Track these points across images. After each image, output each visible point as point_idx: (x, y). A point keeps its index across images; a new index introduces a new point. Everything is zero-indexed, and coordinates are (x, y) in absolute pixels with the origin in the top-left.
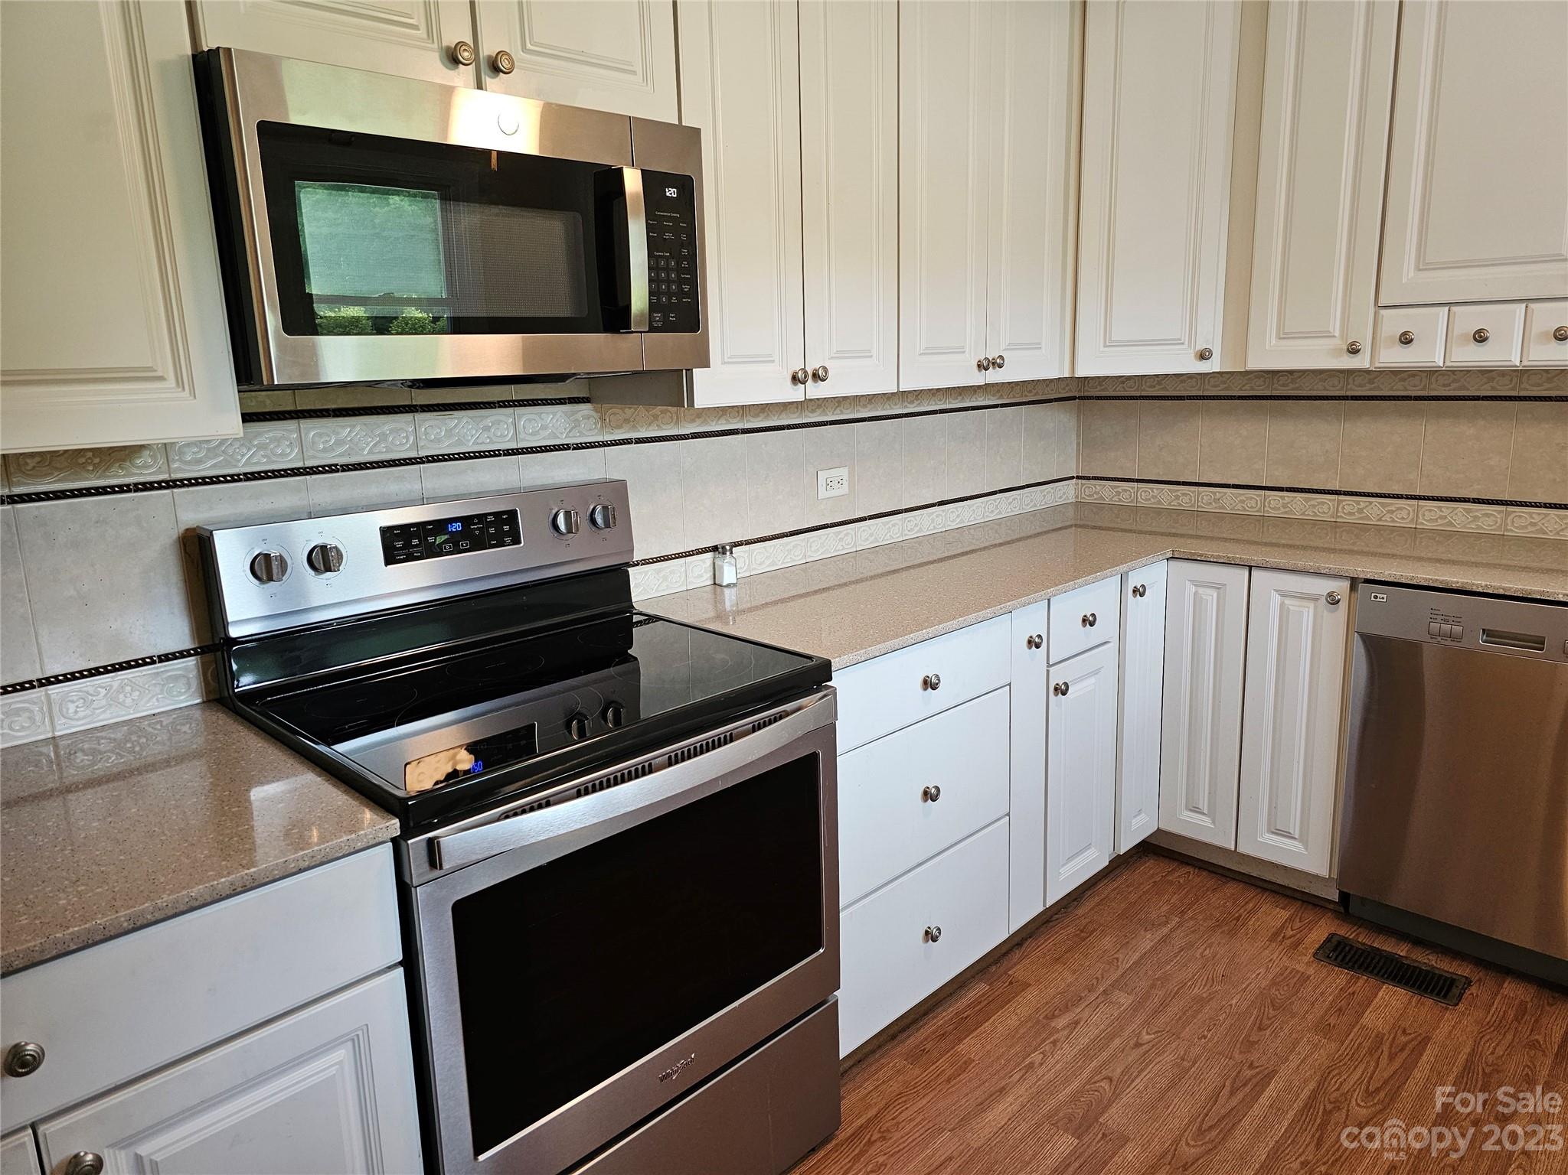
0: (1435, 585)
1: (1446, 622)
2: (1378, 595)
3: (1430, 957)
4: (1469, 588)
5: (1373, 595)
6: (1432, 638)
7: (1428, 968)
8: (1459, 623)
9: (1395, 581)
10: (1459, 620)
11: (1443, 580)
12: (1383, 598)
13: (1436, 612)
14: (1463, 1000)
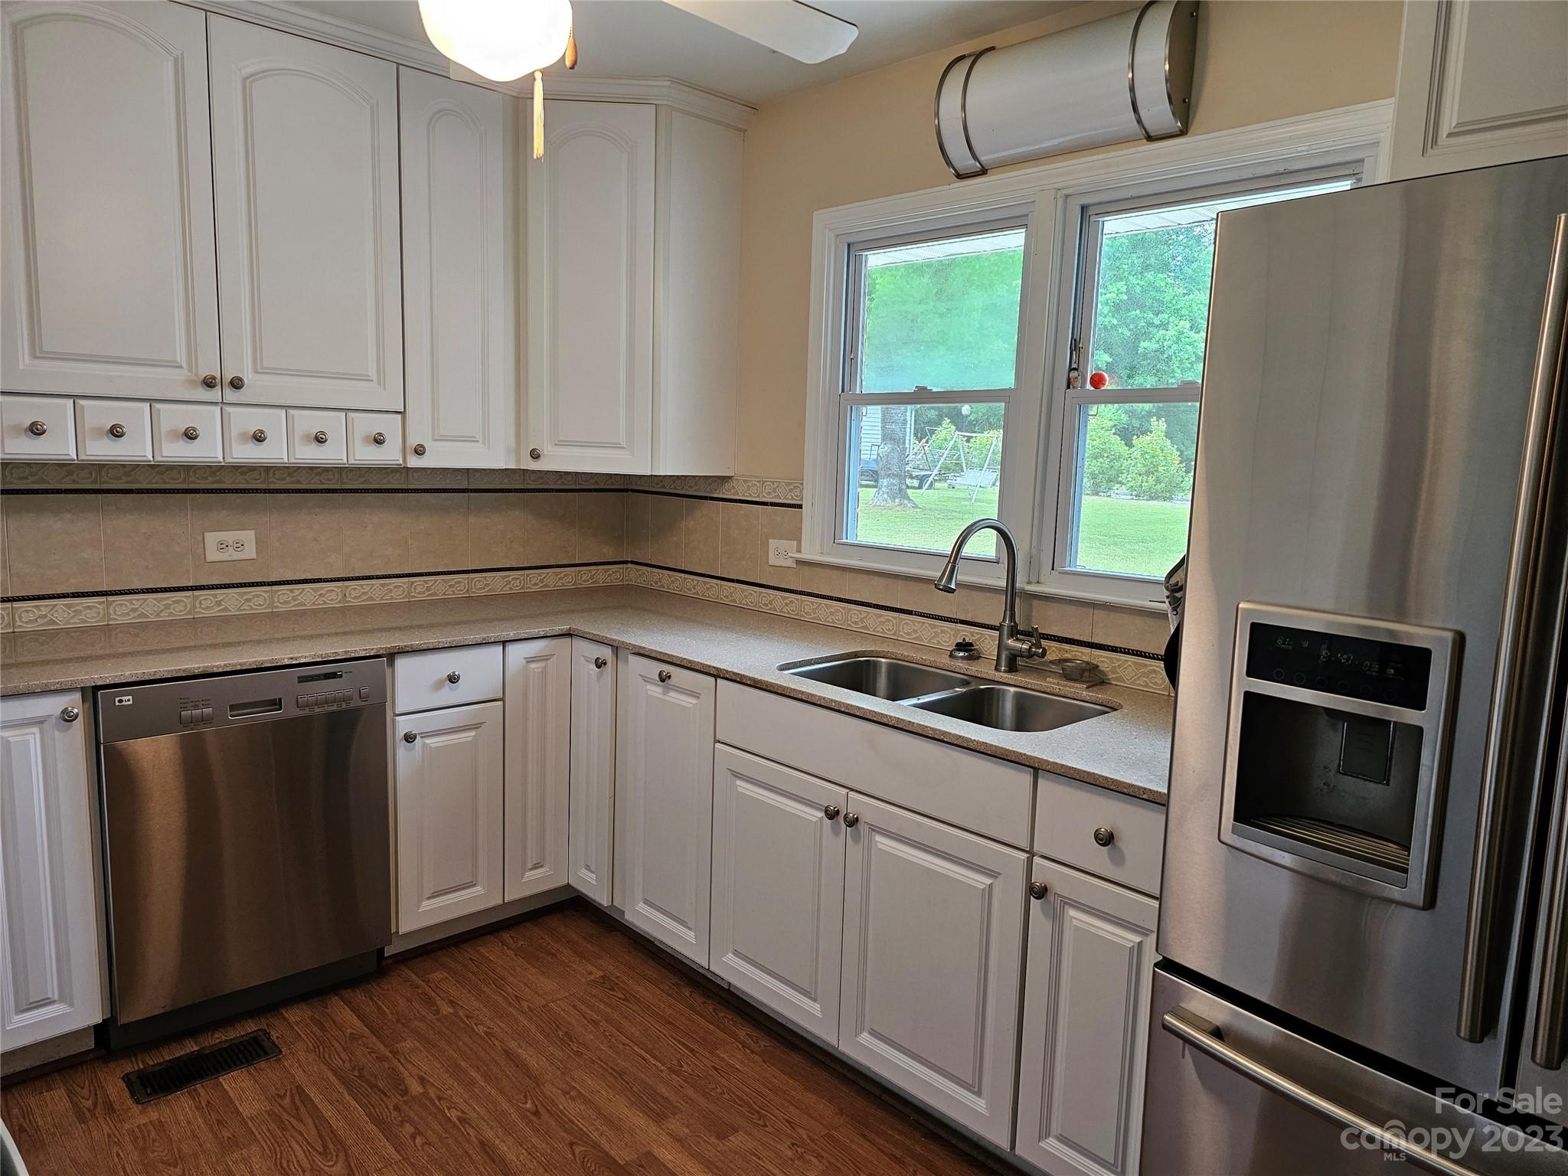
0: (179, 675)
1: (196, 707)
2: (123, 698)
3: (217, 1036)
4: (210, 671)
5: (117, 699)
6: (184, 727)
7: (227, 1044)
8: (208, 706)
9: (138, 679)
10: (207, 703)
11: (186, 669)
12: (129, 700)
13: (186, 701)
14: (280, 1046)
